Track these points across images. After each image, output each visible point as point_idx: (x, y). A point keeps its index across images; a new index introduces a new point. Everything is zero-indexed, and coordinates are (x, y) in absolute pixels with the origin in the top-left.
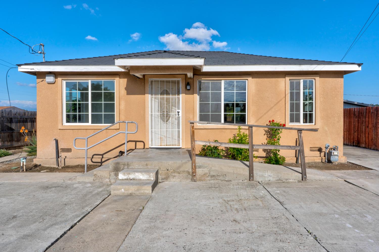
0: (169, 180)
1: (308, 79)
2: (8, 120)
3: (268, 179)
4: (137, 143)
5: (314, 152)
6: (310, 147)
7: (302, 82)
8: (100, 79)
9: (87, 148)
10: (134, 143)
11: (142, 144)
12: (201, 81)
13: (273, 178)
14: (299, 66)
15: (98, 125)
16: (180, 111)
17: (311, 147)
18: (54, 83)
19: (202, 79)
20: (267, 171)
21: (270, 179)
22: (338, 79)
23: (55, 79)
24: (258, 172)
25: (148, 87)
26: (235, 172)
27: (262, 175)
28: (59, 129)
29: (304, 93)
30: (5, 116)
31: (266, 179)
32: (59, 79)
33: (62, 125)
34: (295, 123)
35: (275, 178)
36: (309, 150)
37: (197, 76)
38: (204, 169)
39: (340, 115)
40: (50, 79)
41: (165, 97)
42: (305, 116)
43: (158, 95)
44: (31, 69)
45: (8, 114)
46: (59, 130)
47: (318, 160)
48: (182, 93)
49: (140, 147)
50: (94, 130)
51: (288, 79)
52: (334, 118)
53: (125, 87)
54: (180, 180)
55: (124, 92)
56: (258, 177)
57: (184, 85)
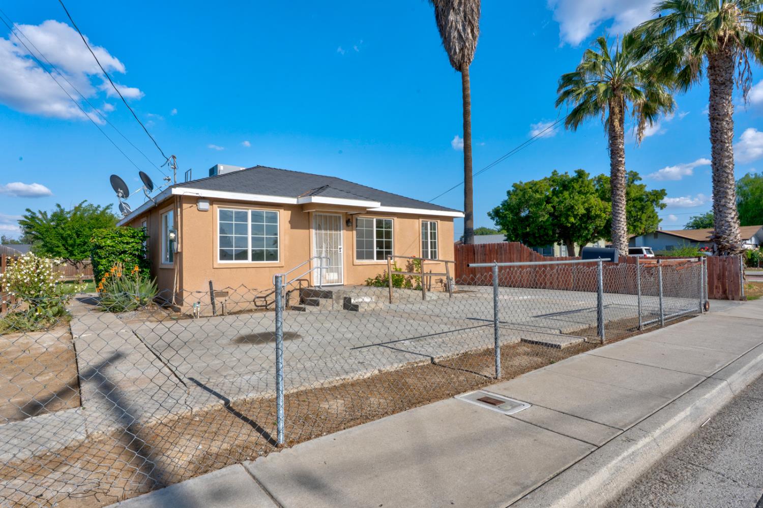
1: (433, 221)
4: (301, 281)
7: (429, 222)
8: (262, 210)
10: (298, 282)
11: (306, 282)
15: (259, 263)
16: (342, 247)
18: (207, 210)
22: (450, 222)
23: (210, 206)
25: (313, 223)
28: (213, 268)
32: (215, 206)
40: (203, 205)
43: (322, 230)
48: (343, 229)
50: (254, 268)
51: (421, 220)
53: (289, 219)
55: (288, 225)
56: (427, 297)
57: (345, 222)
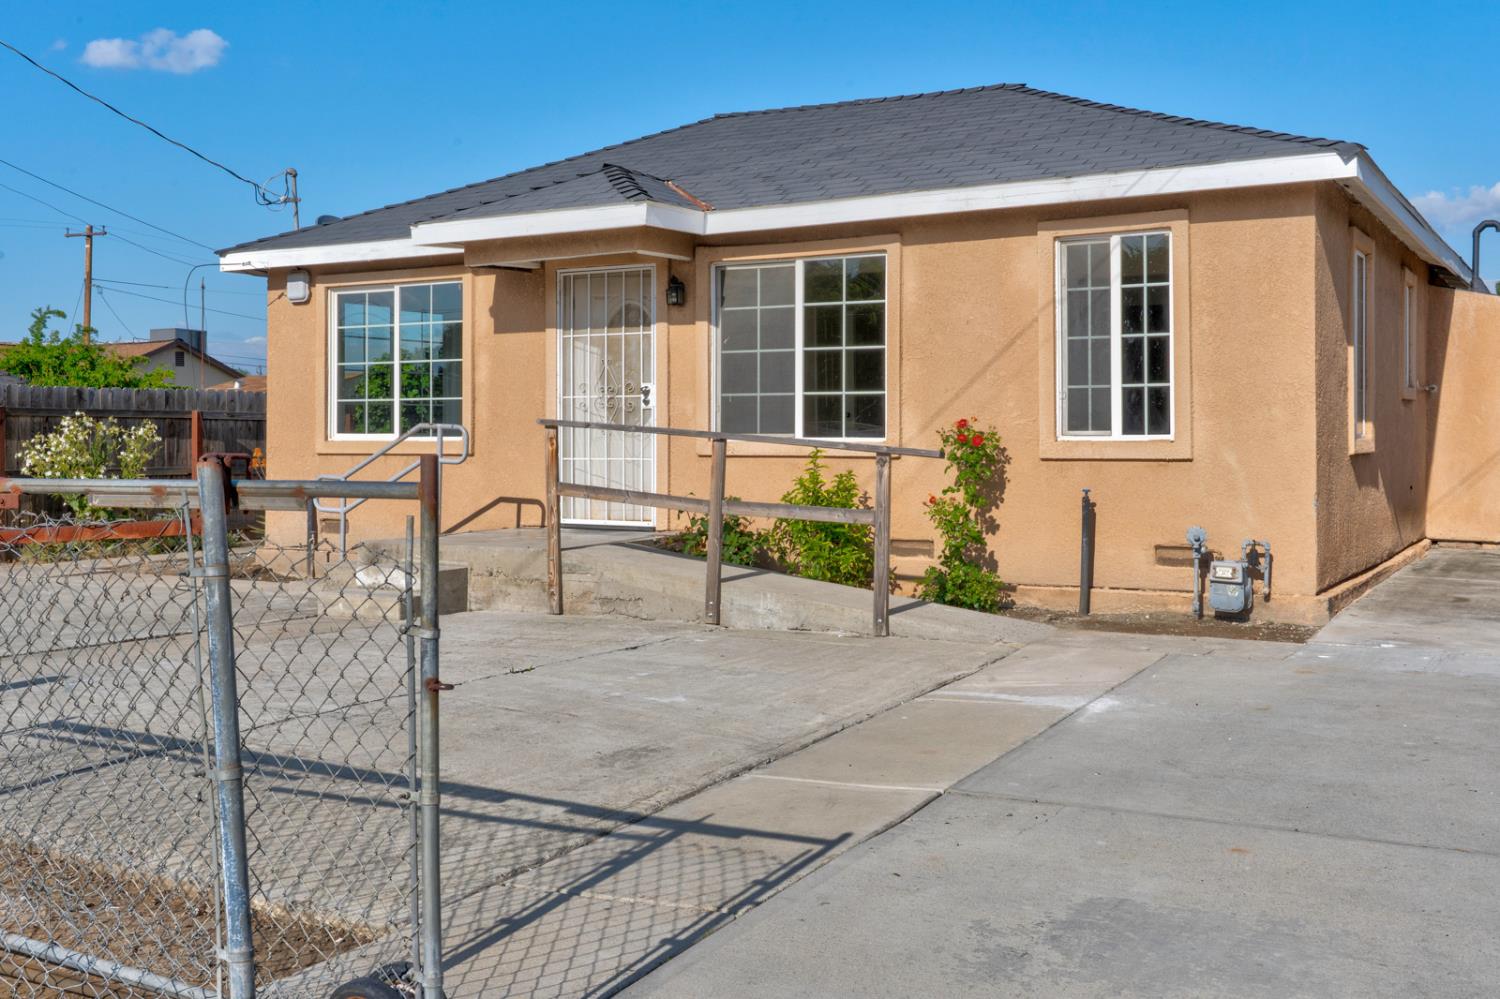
0: (493, 606)
1: (1143, 229)
2: (250, 429)
3: (766, 621)
4: (524, 507)
5: (1179, 568)
6: (1153, 545)
7: (1115, 243)
8: (423, 281)
9: (345, 509)
10: (515, 505)
11: (537, 509)
12: (725, 267)
13: (782, 619)
14: (1064, 180)
15: (417, 442)
16: (653, 387)
17: (1158, 543)
18: (307, 302)
19: (725, 259)
20: (765, 595)
21: (772, 624)
22: (1287, 220)
23: (310, 289)
24: (734, 598)
25: (555, 304)
26: (669, 592)
27: (748, 607)
28: (320, 454)
29: (1127, 294)
30: (240, 414)
31: (760, 623)
32: (320, 288)
33: (326, 438)
34: (1090, 432)
35: (788, 622)
36: (1152, 559)
37: (706, 250)
38: (583, 578)
39: (1299, 393)
40: (297, 289)
41: (623, 334)
42: (1132, 401)
43: (584, 331)
44: (243, 264)
45: (250, 407)
46: (318, 457)
47: (1183, 604)
48: (659, 320)
49: (532, 523)
50: (405, 457)
52: (1269, 410)
53: (491, 304)
54: (520, 607)
55: (486, 322)
56: (735, 612)
57: (664, 289)
